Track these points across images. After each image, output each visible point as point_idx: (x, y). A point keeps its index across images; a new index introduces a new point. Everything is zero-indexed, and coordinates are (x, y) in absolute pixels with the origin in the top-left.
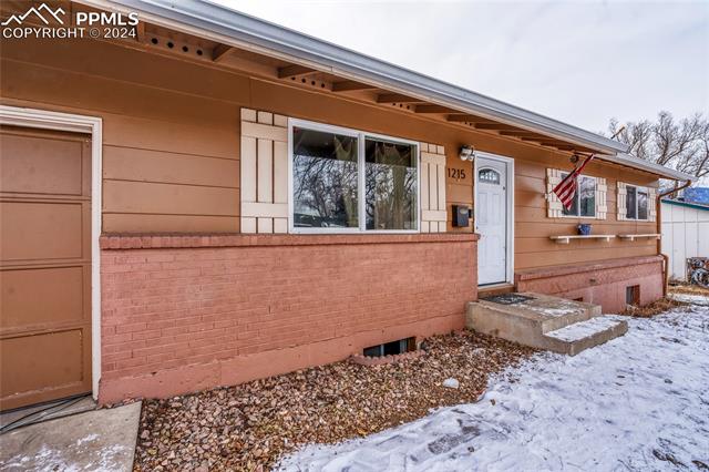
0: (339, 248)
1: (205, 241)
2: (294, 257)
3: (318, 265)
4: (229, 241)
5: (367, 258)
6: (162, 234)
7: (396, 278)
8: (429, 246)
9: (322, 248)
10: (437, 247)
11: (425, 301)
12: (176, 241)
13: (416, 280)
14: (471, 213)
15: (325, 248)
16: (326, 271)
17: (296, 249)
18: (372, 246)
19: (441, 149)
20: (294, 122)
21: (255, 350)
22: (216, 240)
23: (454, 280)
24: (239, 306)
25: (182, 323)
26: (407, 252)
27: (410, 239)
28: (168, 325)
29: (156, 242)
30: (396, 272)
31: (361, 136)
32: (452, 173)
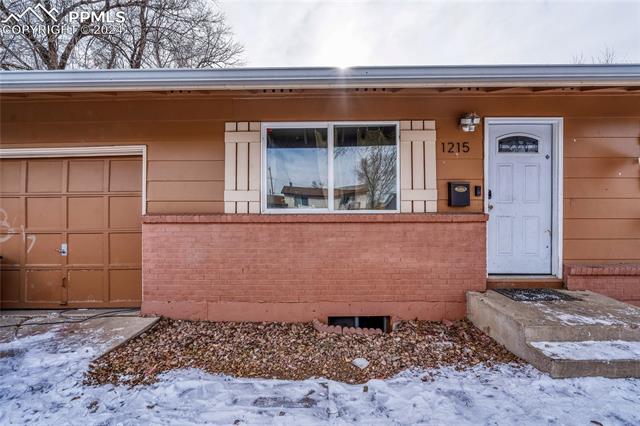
0: (303, 226)
1: (196, 219)
2: (263, 232)
3: (283, 240)
4: (212, 219)
5: (332, 236)
6: (171, 214)
7: (366, 256)
8: (409, 227)
9: (287, 226)
10: (420, 228)
11: (403, 283)
12: (179, 219)
13: (391, 260)
14: (478, 190)
15: (290, 226)
16: (291, 245)
17: (264, 226)
18: (338, 225)
19: (431, 124)
20: (266, 126)
21: (232, 299)
22: (203, 218)
23: (446, 264)
24: (221, 266)
25: (185, 273)
26: (380, 232)
27: (380, 219)
28: (177, 272)
29: (169, 219)
30: (366, 251)
31: (330, 126)
32: (447, 147)
